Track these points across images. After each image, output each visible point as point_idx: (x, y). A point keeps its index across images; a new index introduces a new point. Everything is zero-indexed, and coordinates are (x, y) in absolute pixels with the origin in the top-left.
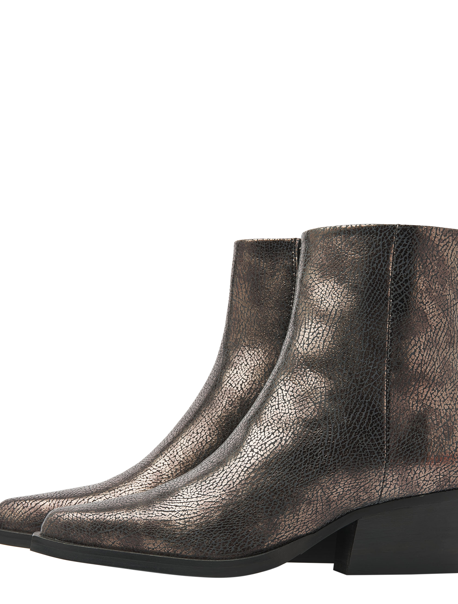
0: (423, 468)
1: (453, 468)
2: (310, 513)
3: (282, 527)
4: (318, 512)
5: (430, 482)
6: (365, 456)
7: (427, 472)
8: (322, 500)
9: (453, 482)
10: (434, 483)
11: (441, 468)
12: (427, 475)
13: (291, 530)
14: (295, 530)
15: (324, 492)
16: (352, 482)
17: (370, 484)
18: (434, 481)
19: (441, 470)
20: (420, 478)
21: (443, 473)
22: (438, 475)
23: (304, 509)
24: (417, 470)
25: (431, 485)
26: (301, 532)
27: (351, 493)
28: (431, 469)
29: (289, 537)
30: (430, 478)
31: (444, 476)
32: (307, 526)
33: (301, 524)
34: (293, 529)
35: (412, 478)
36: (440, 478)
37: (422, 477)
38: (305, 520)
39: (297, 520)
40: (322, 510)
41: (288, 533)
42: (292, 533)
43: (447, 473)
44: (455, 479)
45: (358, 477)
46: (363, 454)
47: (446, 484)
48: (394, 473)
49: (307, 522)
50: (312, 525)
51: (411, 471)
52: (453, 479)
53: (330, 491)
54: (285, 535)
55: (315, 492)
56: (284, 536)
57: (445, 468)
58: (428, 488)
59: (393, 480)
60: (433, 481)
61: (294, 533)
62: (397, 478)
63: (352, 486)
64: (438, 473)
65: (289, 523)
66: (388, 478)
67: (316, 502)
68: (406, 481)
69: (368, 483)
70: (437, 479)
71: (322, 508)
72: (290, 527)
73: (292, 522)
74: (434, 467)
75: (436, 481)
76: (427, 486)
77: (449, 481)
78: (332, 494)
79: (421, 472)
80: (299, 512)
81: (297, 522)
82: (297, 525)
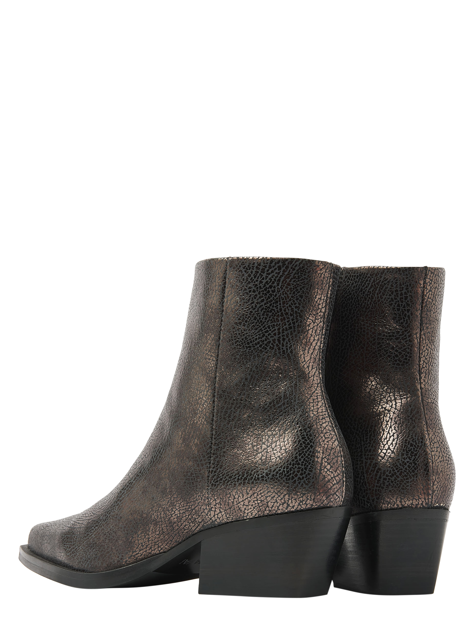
0: (241, 493)
1: (269, 494)
2: (158, 533)
3: (136, 546)
4: (164, 532)
5: (250, 507)
6: (192, 480)
7: (245, 498)
8: (165, 522)
9: (272, 508)
10: (254, 508)
11: (258, 493)
12: (245, 500)
13: (144, 548)
14: (148, 549)
15: (165, 514)
16: (185, 505)
17: (199, 507)
18: (254, 506)
19: (258, 495)
20: (239, 503)
21: (260, 498)
22: (256, 501)
23: (152, 530)
24: (235, 495)
25: (251, 510)
26: (154, 550)
27: (186, 515)
28: (248, 494)
29: (144, 555)
30: (249, 503)
31: (261, 501)
32: (158, 546)
33: (152, 543)
34: (146, 548)
35: (233, 502)
36: (258, 503)
37: (241, 501)
38: (155, 540)
39: (148, 540)
40: (167, 530)
41: (142, 552)
42: (146, 551)
43: (264, 498)
44: (274, 504)
45: (188, 500)
46: (190, 478)
47: (265, 509)
48: (216, 498)
49: (157, 542)
50: (162, 545)
51: (230, 496)
52: (271, 504)
53: (169, 513)
54: (140, 553)
55: (159, 514)
56: (138, 553)
57: (261, 493)
58: (250, 512)
59: (216, 504)
60: (252, 505)
61: (148, 551)
62: (220, 502)
63: (185, 509)
64: (255, 498)
65: (142, 542)
66: (211, 502)
67: (161, 523)
68: (228, 505)
69: (197, 506)
70: (256, 504)
71: (167, 529)
72: (142, 546)
73: (144, 541)
74: (251, 492)
75: (255, 506)
76: (248, 510)
77: (268, 506)
78: (172, 516)
79: (239, 496)
80: (149, 532)
81: (148, 541)
82: (149, 544)
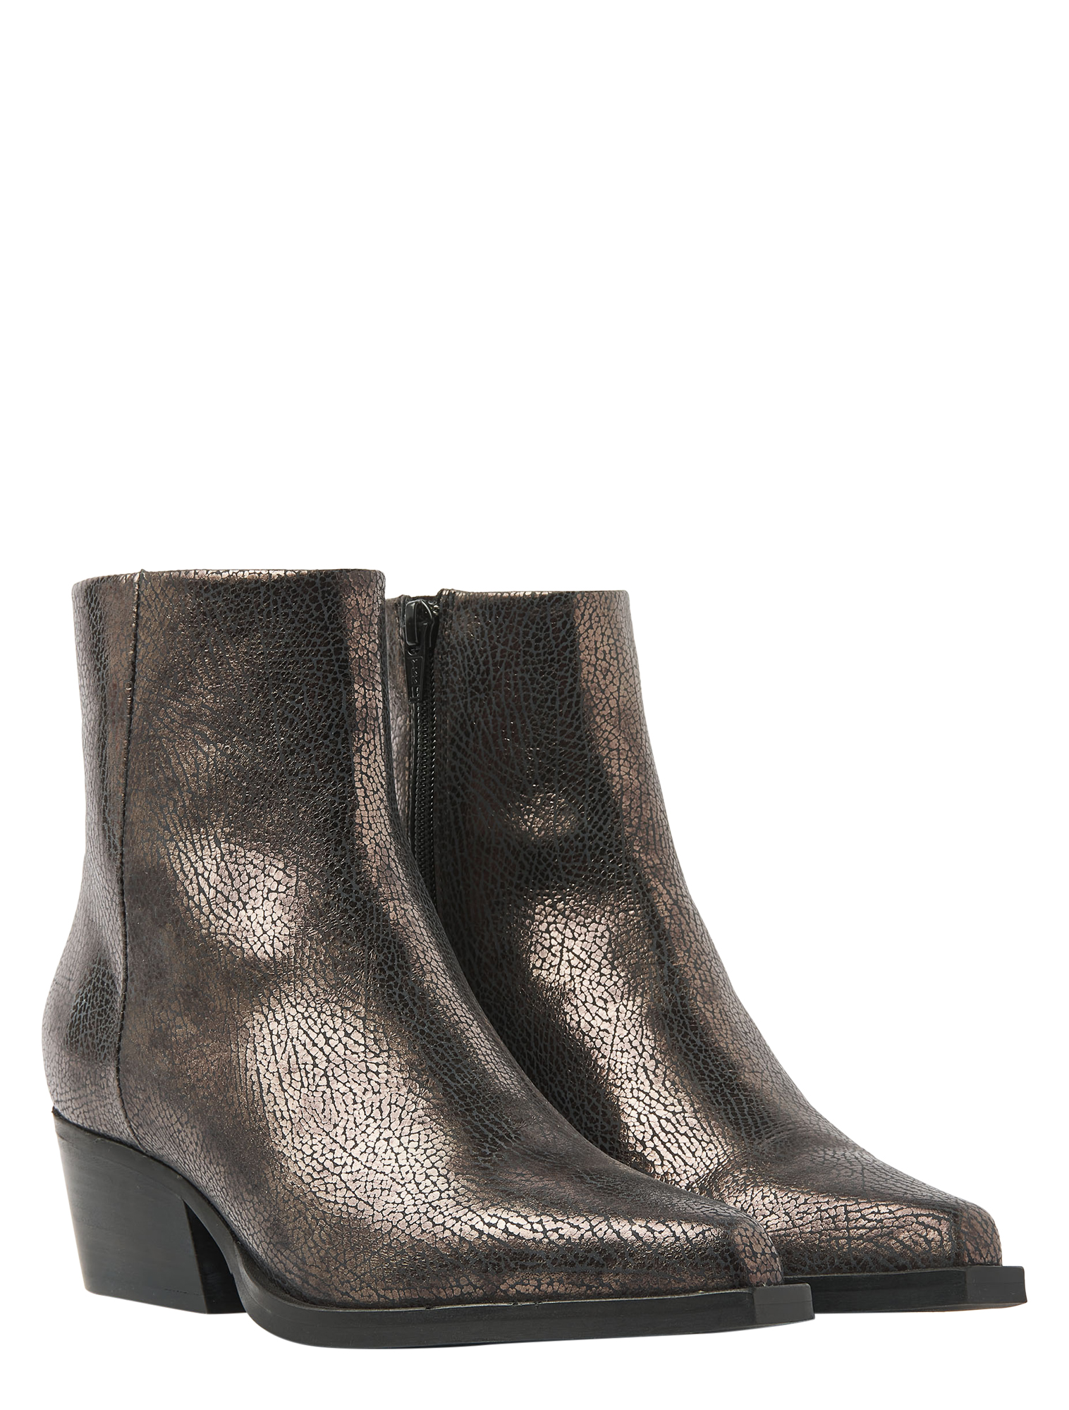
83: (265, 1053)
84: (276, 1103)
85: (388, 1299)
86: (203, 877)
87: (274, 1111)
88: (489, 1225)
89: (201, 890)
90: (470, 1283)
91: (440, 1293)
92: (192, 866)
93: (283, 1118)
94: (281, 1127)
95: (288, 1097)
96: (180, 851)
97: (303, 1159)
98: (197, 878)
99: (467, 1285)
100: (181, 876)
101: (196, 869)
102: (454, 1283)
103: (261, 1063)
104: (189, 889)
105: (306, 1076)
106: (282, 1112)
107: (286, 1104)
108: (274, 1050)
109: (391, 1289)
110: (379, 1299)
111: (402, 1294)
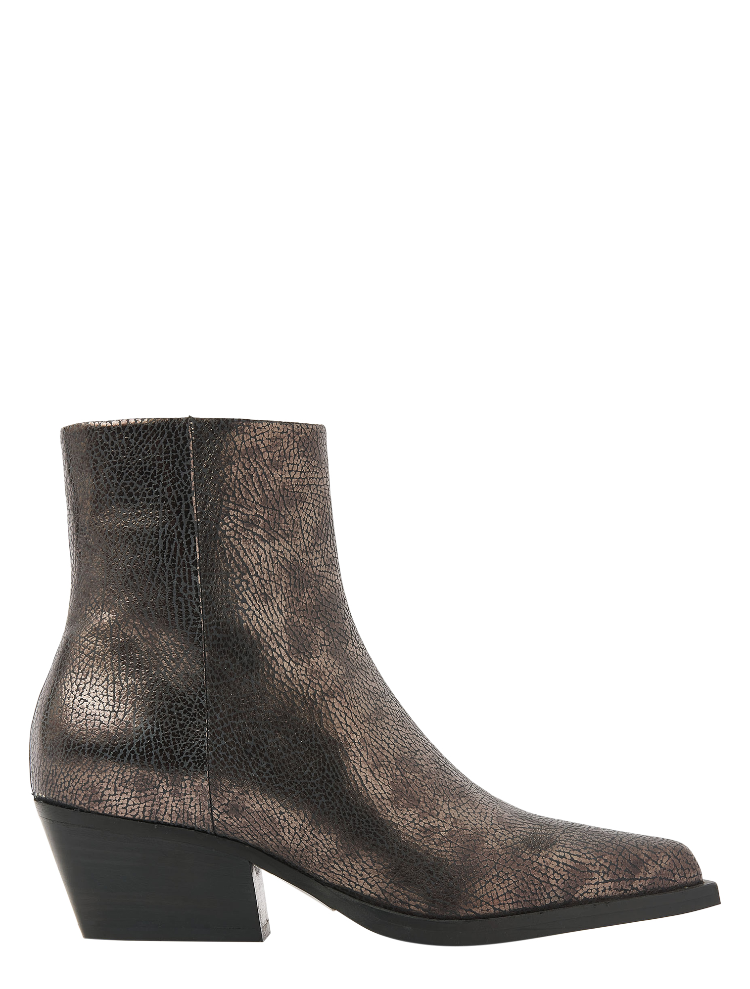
83: (355, 755)
84: (375, 789)
85: (502, 910)
86: (278, 635)
87: (375, 794)
88: (562, 857)
89: (279, 645)
90: (556, 895)
91: (537, 903)
92: (268, 628)
93: (383, 798)
94: (384, 804)
95: (381, 784)
96: (257, 617)
97: (408, 824)
98: (274, 636)
99: (554, 897)
100: (262, 635)
101: (271, 630)
102: (546, 896)
103: (355, 762)
104: (271, 644)
105: (387, 769)
106: (381, 794)
107: (382, 789)
108: (360, 753)
109: (504, 904)
110: (494, 911)
111: (511, 906)
